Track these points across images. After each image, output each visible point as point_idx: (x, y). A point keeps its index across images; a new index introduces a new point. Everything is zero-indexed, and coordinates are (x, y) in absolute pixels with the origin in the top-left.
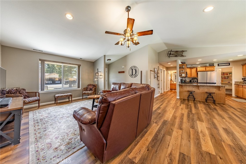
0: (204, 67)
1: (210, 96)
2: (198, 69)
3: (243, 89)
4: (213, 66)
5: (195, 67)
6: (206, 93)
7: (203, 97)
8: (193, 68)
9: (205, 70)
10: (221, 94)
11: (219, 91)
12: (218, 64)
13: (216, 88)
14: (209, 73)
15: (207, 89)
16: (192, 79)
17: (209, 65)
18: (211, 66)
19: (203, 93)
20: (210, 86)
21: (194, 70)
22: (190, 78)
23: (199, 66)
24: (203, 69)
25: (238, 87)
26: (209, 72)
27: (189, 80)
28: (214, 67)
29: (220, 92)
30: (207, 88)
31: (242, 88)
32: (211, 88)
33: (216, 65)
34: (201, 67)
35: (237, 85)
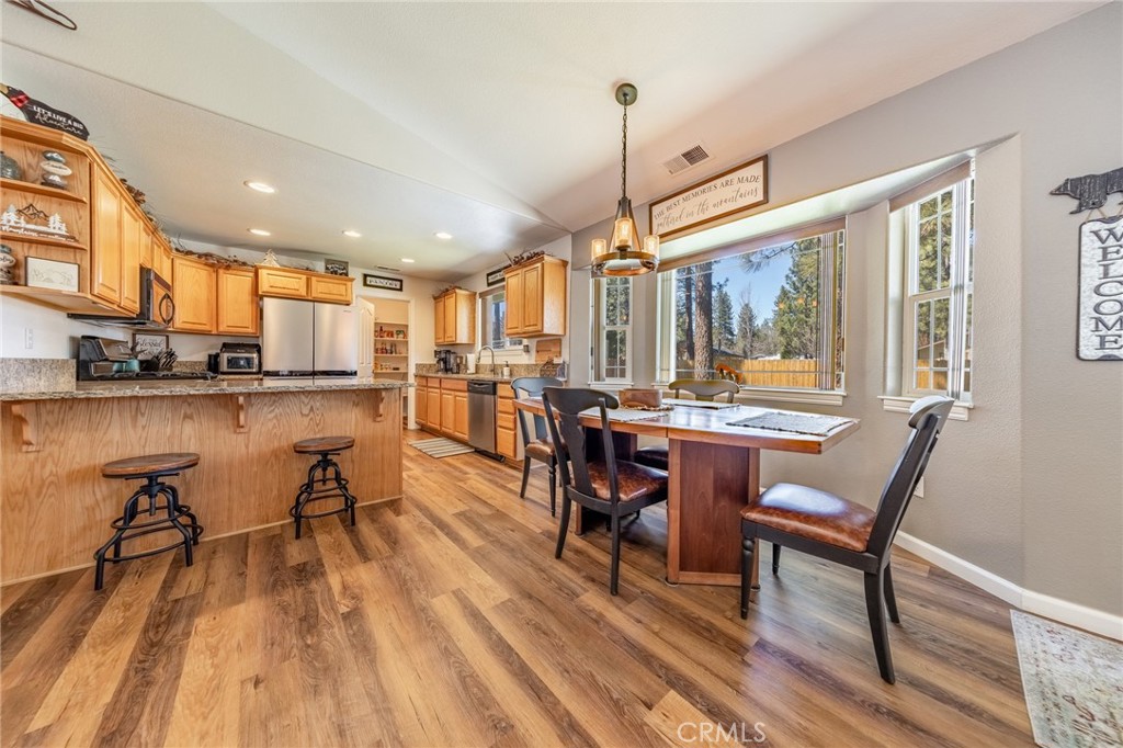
0: (297, 270)
1: (324, 470)
2: (267, 281)
3: (441, 394)
4: (343, 277)
5: (244, 264)
6: (300, 450)
7: (275, 492)
8: (229, 265)
9: (303, 292)
10: (383, 437)
11: (375, 421)
12: (365, 276)
13: (357, 405)
14: (326, 310)
15: (306, 420)
16: (226, 346)
17: (327, 268)
18: (336, 273)
19: (275, 454)
20: (323, 392)
21: (235, 286)
22: (213, 340)
23: (271, 260)
24: (296, 283)
25: (427, 386)
26: (328, 307)
27: (202, 357)
28: (349, 284)
29: (378, 426)
30: (306, 411)
31: (438, 391)
32: (333, 403)
33: (356, 273)
34: (285, 269)
35: (424, 377)
